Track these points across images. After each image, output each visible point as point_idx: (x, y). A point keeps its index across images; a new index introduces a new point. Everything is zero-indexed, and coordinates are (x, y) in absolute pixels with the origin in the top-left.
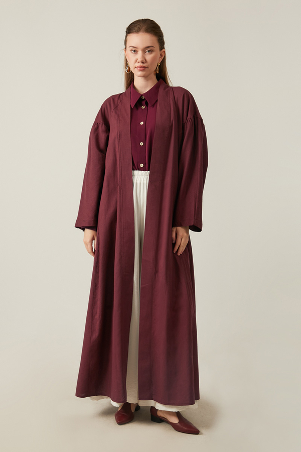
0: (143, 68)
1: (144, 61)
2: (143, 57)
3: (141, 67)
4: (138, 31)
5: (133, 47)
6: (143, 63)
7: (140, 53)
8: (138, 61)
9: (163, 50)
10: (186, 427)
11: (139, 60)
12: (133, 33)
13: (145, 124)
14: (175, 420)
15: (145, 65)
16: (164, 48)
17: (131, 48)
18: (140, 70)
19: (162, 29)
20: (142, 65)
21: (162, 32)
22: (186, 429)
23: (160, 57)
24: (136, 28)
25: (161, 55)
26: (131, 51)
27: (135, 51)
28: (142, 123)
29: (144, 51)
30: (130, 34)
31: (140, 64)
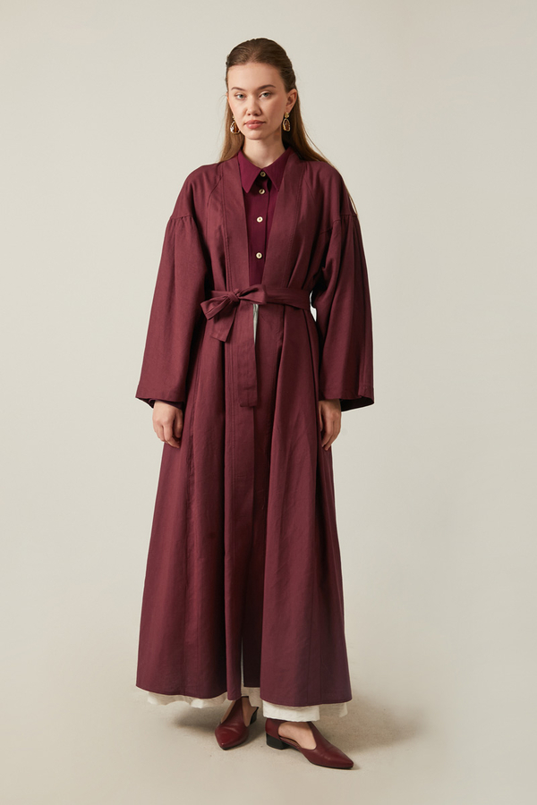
0: (258, 125)
1: (259, 112)
2: (257, 105)
3: (253, 122)
4: (244, 61)
5: (238, 89)
6: (256, 115)
7: (250, 98)
8: (247, 112)
9: (294, 91)
10: (330, 756)
11: (250, 110)
12: (237, 64)
13: (266, 220)
14: (308, 742)
15: (259, 119)
16: (295, 88)
17: (235, 90)
18: (252, 129)
19: (289, 55)
20: (255, 118)
21: (289, 60)
22: (329, 759)
23: (288, 104)
24: (242, 57)
25: (290, 99)
26: (236, 96)
27: (241, 96)
28: (260, 220)
29: (257, 94)
30: (233, 67)
31: (252, 118)
